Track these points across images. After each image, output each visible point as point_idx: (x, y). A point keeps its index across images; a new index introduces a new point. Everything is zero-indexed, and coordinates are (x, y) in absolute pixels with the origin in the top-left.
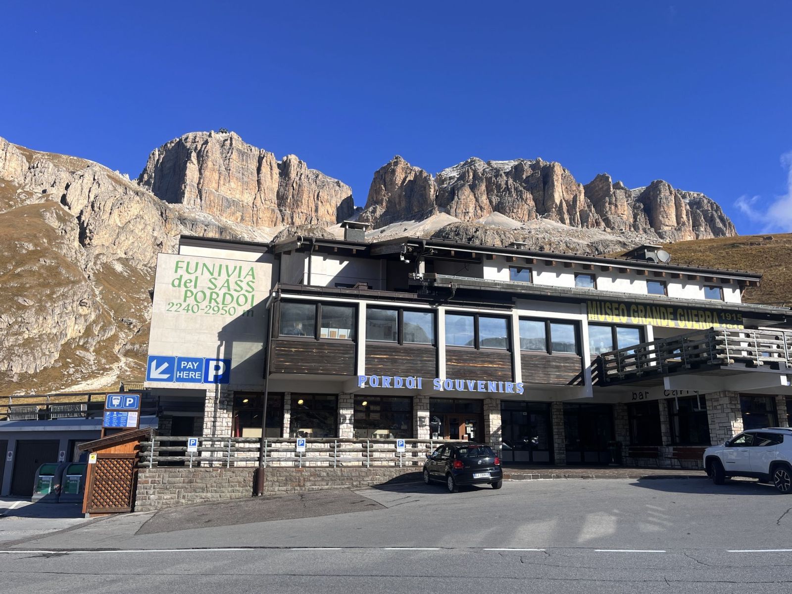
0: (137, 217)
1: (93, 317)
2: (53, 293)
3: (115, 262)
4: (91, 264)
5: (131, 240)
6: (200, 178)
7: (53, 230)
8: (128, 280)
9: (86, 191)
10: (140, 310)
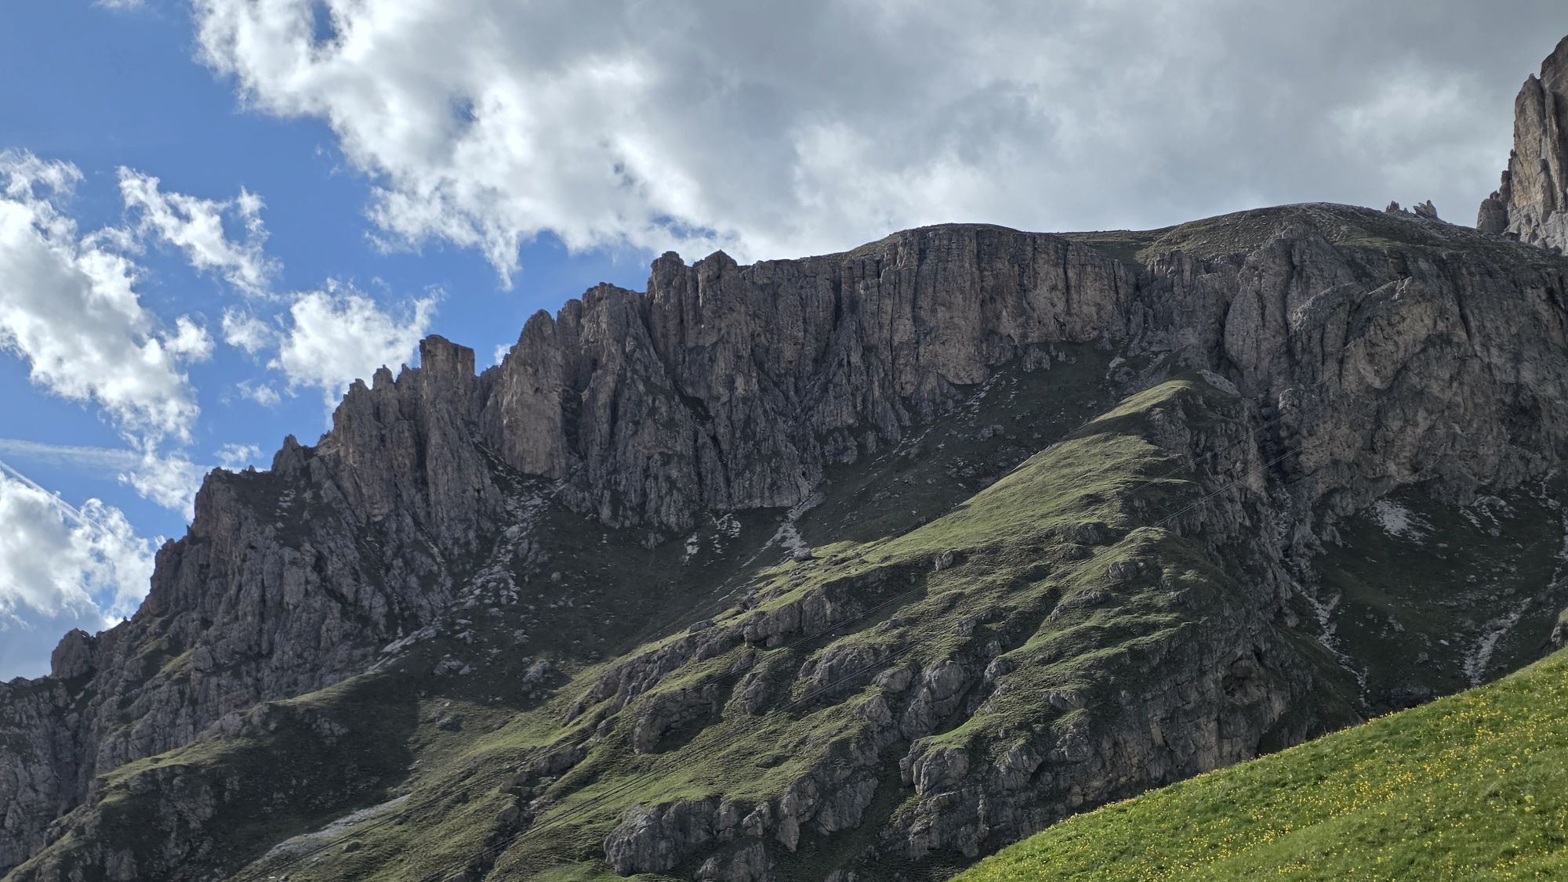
3: (1382, 506)
4: (1304, 531)
5: (1423, 422)
9: (1272, 309)
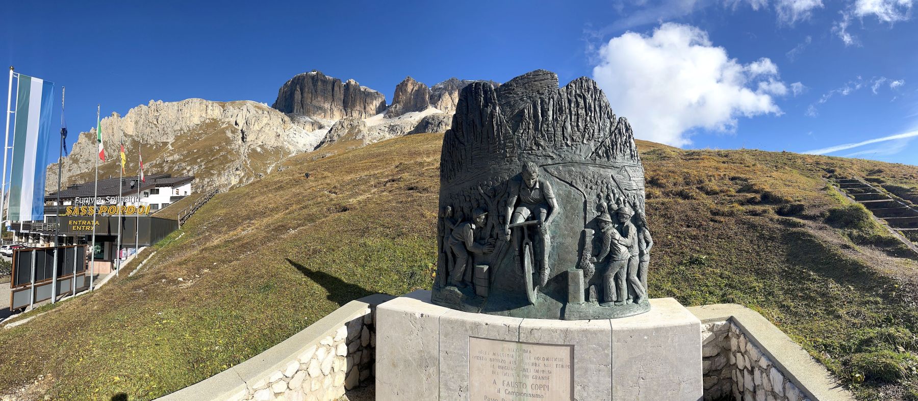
0: (266, 124)
1: (243, 174)
2: (224, 167)
3: (257, 148)
4: (246, 150)
5: (264, 136)
6: (302, 98)
7: (229, 138)
8: (263, 155)
9: (244, 117)
10: (266, 169)
